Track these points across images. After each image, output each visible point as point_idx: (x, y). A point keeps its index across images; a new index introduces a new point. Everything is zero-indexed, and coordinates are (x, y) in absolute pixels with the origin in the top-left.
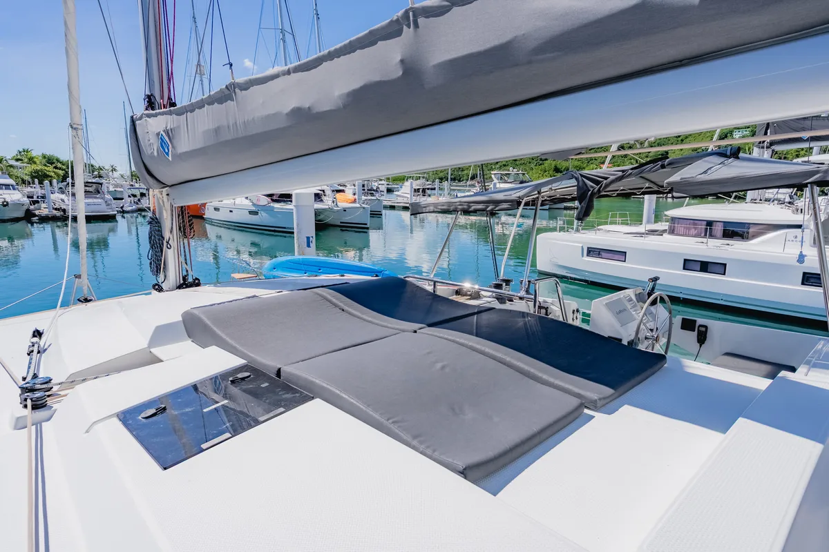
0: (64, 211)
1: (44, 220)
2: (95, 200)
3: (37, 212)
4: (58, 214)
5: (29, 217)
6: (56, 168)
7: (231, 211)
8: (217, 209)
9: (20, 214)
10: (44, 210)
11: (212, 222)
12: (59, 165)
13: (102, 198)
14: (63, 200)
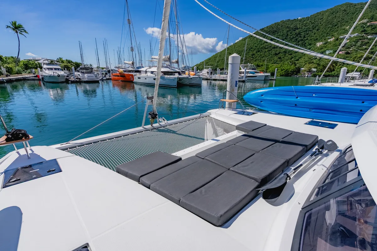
0: (80, 79)
1: (73, 82)
2: (91, 75)
3: (70, 79)
4: (78, 80)
5: (67, 81)
6: (71, 64)
7: (146, 79)
8: (139, 78)
9: (64, 80)
10: (72, 79)
11: (136, 83)
12: (72, 64)
13: (93, 74)
14: (79, 75)
